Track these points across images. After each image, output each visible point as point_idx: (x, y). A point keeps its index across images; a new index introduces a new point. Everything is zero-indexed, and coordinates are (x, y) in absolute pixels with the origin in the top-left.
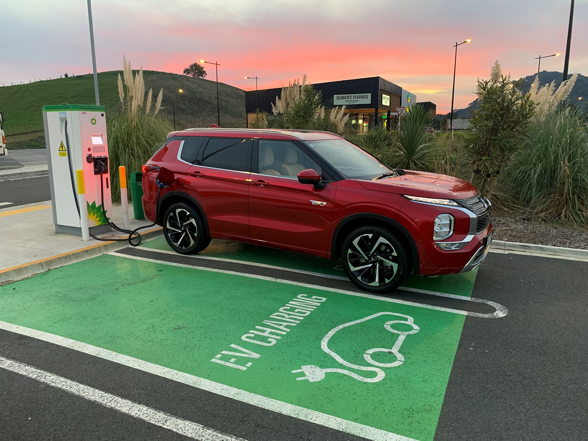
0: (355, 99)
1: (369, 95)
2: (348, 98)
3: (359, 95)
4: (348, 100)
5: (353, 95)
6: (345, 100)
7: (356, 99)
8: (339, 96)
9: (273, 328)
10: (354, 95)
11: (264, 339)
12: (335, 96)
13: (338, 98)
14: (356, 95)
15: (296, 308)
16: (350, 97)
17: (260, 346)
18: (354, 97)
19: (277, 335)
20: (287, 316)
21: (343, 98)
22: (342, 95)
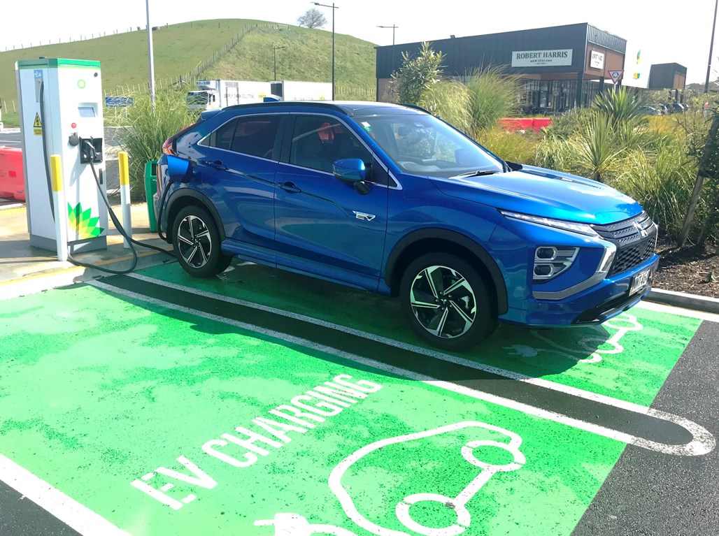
0: (545, 58)
1: (570, 52)
2: (535, 56)
3: (552, 51)
4: (535, 59)
5: (543, 52)
6: (529, 59)
7: (548, 59)
8: (521, 53)
9: (264, 433)
10: (546, 51)
11: (239, 453)
12: (515, 54)
13: (518, 57)
14: (548, 51)
15: (320, 400)
16: (538, 55)
17: (226, 465)
18: (545, 55)
19: (265, 446)
20: (298, 413)
21: (526, 56)
22: (525, 52)
